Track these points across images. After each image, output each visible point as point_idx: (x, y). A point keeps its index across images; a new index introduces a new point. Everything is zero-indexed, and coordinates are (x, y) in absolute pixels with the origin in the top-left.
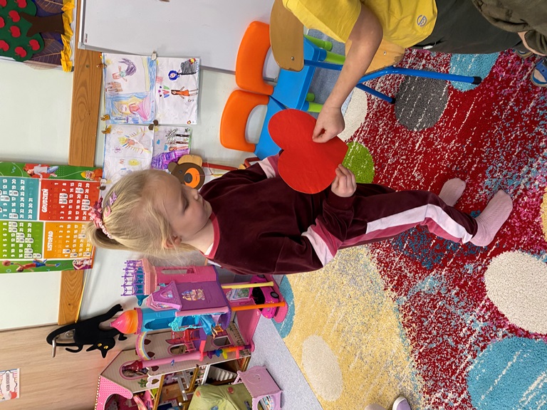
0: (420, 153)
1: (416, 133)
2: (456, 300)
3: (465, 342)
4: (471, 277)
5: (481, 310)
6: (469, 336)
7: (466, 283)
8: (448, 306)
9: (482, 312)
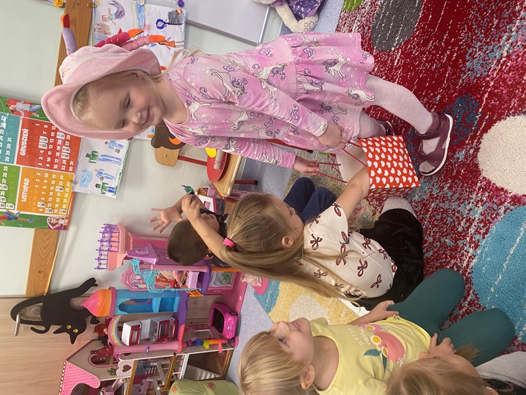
0: (399, 68)
1: (394, 51)
2: (450, 194)
3: (465, 235)
4: (464, 163)
5: (478, 194)
6: (468, 228)
7: (459, 172)
8: (441, 205)
9: (479, 195)
